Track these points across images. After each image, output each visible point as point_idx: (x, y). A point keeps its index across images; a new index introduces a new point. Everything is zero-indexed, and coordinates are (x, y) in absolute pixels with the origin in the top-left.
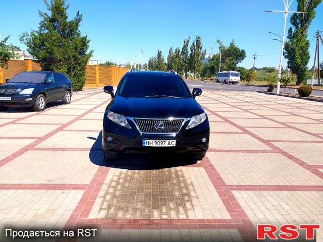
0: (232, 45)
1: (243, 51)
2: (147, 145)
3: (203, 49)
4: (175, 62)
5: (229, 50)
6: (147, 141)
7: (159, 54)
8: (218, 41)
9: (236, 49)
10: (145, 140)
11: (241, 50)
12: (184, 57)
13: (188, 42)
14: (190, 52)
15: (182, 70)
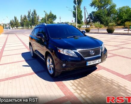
0: (51, 13)
1: (55, 16)
2: (89, 65)
3: (37, 15)
4: (25, 21)
5: (50, 15)
6: (89, 62)
7: (15, 18)
8: (45, 11)
9: (53, 15)
10: (88, 62)
11: (54, 15)
12: (29, 19)
13: (30, 12)
14: (31, 17)
15: (28, 25)
